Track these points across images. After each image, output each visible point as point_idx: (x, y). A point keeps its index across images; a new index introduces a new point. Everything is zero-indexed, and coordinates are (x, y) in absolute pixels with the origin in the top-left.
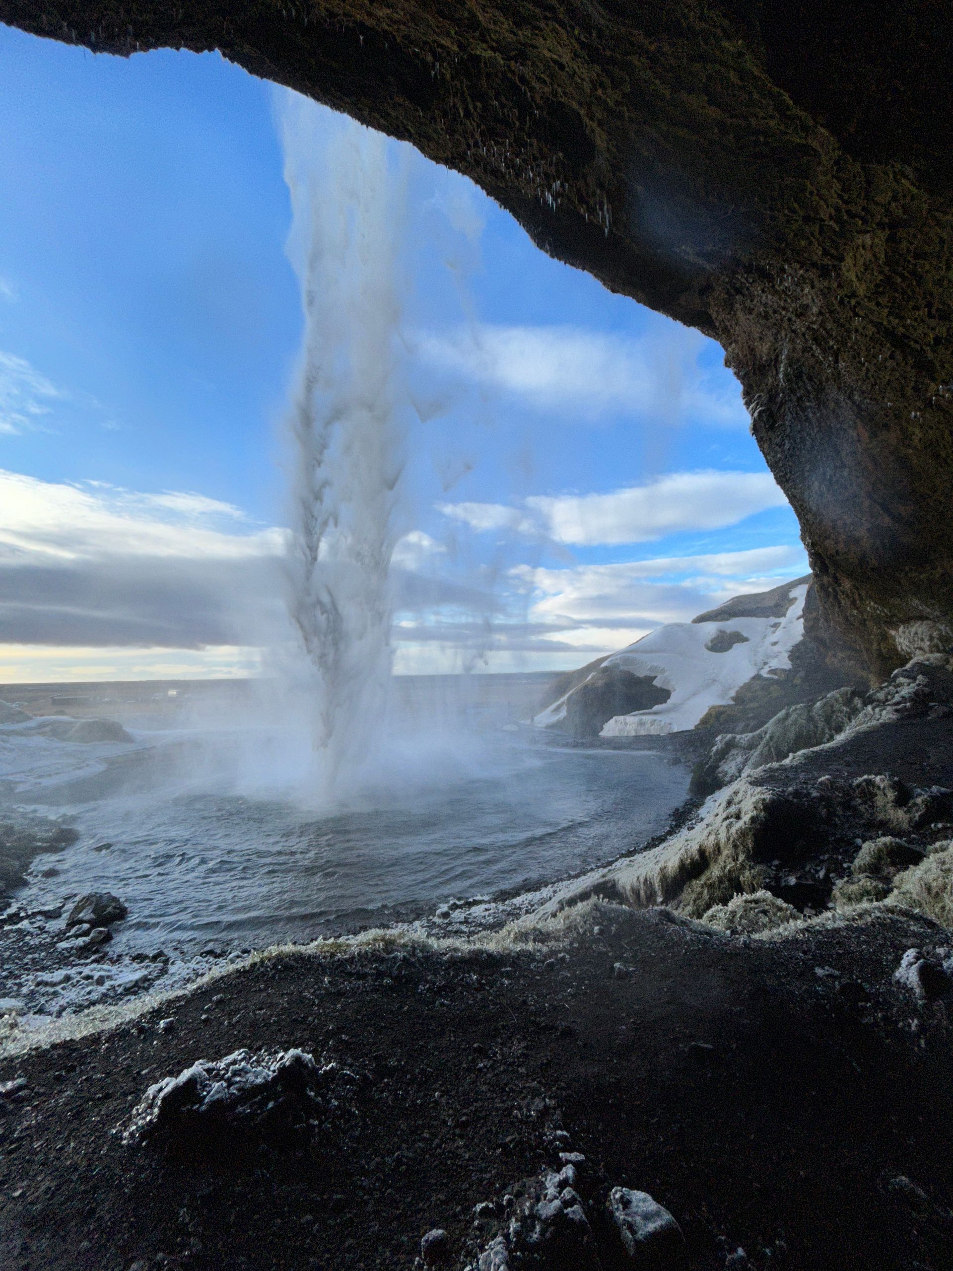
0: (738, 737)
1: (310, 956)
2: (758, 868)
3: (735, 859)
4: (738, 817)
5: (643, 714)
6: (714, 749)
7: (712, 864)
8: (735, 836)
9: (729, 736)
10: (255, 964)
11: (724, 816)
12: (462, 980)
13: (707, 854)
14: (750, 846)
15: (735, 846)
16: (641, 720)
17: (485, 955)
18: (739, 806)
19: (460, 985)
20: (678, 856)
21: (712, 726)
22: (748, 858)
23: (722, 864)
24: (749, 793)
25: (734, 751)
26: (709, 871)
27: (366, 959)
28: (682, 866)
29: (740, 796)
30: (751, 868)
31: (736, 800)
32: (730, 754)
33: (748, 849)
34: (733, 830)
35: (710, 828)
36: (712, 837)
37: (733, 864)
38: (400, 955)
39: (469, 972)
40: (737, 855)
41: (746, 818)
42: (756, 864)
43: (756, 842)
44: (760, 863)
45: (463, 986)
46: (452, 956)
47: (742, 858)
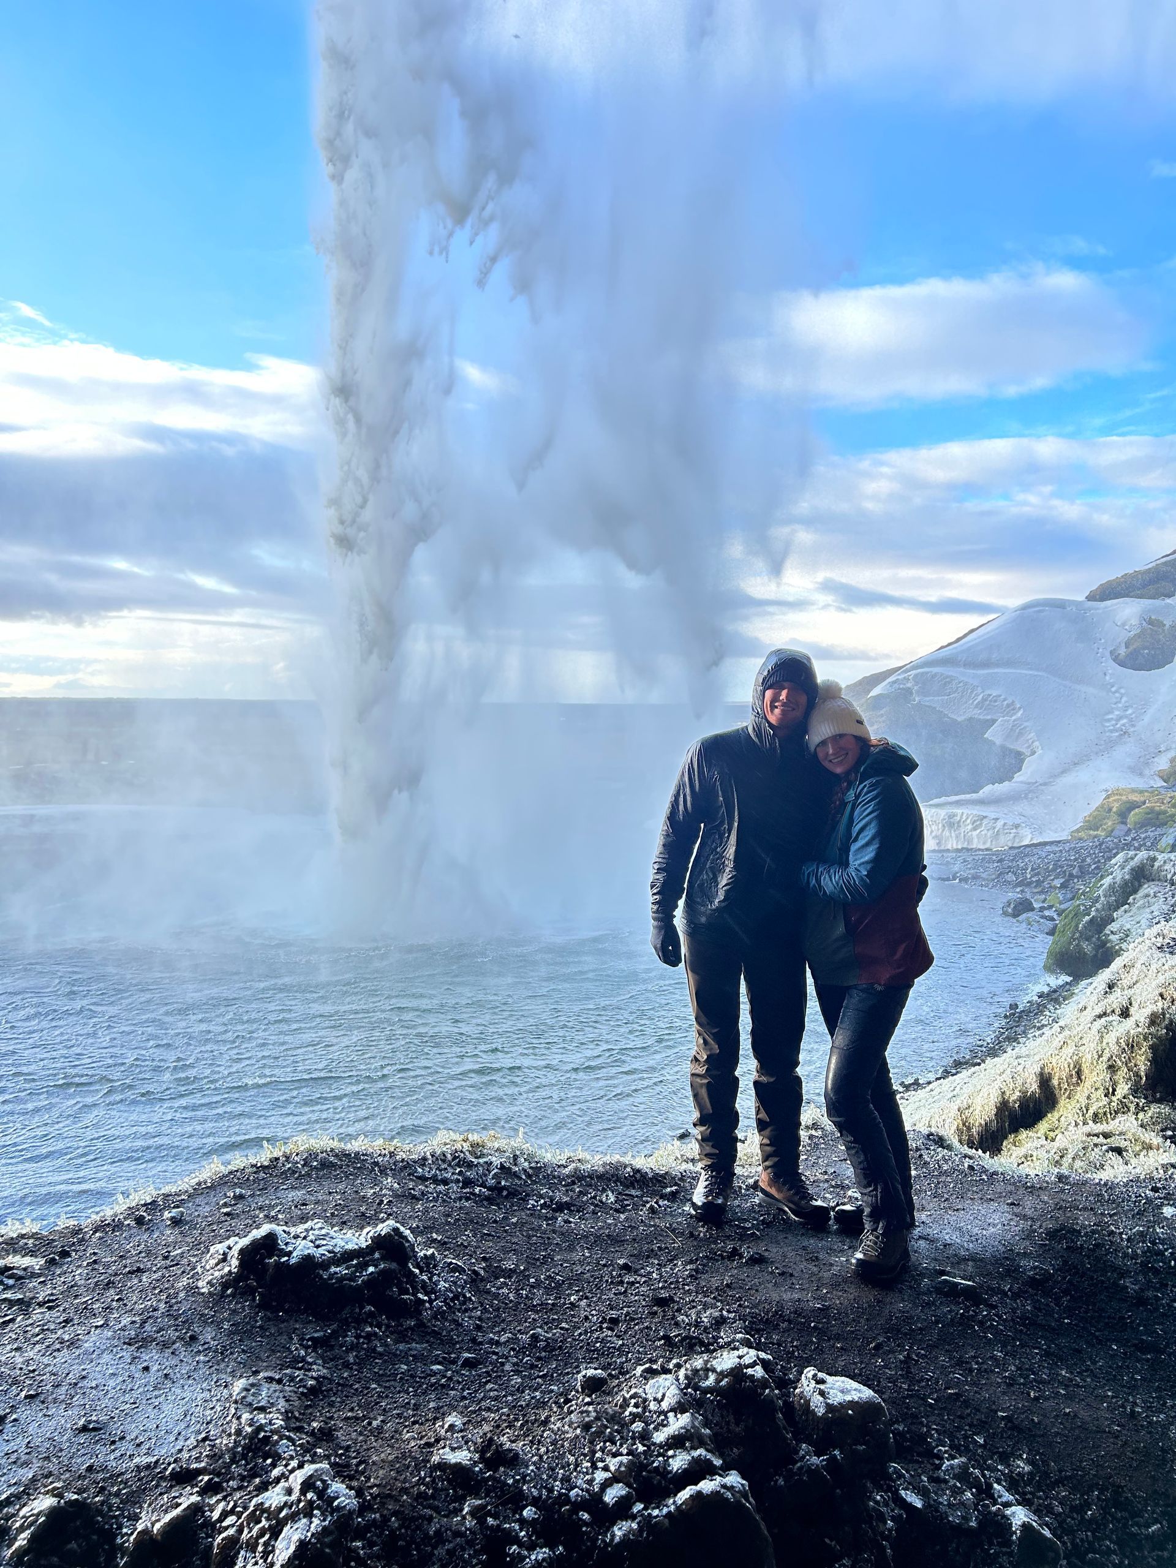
0: (1161, 857)
1: (357, 1154)
2: (1154, 1109)
3: (1110, 1093)
4: (1125, 1013)
5: (958, 803)
6: (1107, 881)
7: (1063, 1102)
8: (1115, 1049)
9: (1143, 855)
10: (277, 1159)
11: (1099, 1010)
12: (594, 1197)
13: (1055, 1082)
14: (1143, 1068)
15: (1112, 1068)
16: (951, 816)
17: (628, 1169)
18: (1131, 992)
19: (592, 1204)
20: (998, 1084)
21: (1110, 833)
22: (1135, 1091)
23: (1084, 1102)
24: (1153, 967)
25: (1148, 889)
26: (1056, 1114)
27: (444, 1161)
28: (1003, 1107)
29: (1135, 972)
30: (1139, 1109)
31: (1126, 981)
32: (1141, 893)
33: (1137, 1075)
34: (1111, 1038)
35: (1067, 1033)
36: (1069, 1050)
37: (1105, 1101)
38: (496, 1161)
39: (604, 1190)
40: (1114, 1085)
41: (1140, 1015)
42: (1149, 1102)
43: (1154, 1061)
44: (1159, 1101)
45: (596, 1206)
46: (576, 1169)
47: (1123, 1089)
